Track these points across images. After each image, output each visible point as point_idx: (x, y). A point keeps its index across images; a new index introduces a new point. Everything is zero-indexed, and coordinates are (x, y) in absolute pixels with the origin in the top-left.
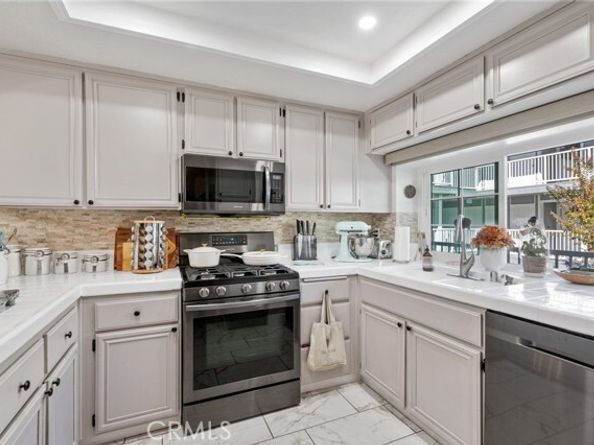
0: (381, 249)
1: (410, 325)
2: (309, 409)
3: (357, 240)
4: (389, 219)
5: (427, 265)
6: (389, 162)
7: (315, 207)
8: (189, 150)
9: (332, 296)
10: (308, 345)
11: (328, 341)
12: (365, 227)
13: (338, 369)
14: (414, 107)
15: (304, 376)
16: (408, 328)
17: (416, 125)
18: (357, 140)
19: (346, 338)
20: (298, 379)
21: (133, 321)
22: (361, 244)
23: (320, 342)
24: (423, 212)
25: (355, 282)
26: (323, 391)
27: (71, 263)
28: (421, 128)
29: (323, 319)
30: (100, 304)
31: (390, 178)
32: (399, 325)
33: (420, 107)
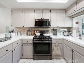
0: (70, 34)
1: (73, 50)
2: (53, 61)
3: (64, 32)
4: (72, 28)
5: (80, 38)
6: (72, 17)
7: (56, 26)
8: (36, 18)
9: (58, 42)
10: (53, 50)
11: (57, 50)
12: (66, 30)
13: (59, 55)
14: (76, 5)
15: (53, 55)
16: (73, 51)
17: (76, 9)
18: (65, 14)
19: (61, 50)
20: (51, 56)
21: (27, 43)
22: (65, 33)
23: (55, 50)
24: (80, 27)
25: (63, 40)
26: (56, 59)
27: (22, 34)
28: (78, 9)
29: (56, 46)
30: (23, 40)
31: (72, 21)
32: (71, 50)
33: (77, 5)
